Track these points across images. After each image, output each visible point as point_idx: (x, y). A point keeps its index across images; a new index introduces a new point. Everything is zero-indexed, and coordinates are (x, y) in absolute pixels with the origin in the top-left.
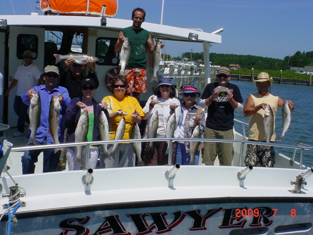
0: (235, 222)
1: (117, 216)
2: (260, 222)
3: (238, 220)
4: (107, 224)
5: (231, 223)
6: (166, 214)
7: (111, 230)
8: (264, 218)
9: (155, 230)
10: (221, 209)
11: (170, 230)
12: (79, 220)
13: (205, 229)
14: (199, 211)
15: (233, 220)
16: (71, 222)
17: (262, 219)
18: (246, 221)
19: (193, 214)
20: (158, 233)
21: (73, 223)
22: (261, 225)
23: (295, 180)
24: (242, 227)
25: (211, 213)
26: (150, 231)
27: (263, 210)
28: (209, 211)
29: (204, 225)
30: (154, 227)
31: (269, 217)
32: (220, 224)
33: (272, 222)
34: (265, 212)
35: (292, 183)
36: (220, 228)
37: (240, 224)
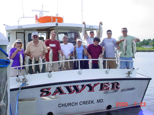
0: (105, 88)
1: (61, 87)
2: (115, 88)
3: (106, 87)
4: (57, 90)
5: (104, 89)
6: (78, 86)
7: (59, 92)
8: (116, 86)
9: (75, 92)
10: (99, 83)
11: (80, 92)
12: (47, 89)
13: (94, 91)
14: (91, 84)
15: (104, 87)
16: (44, 90)
17: (115, 87)
18: (109, 88)
19: (89, 85)
20: (76, 93)
21: (45, 90)
22: (115, 89)
23: (127, 72)
24: (108, 90)
25: (95, 85)
26: (73, 93)
27: (115, 83)
28: (95, 84)
29: (93, 90)
30: (74, 91)
31: (118, 86)
32: (99, 89)
33: (119, 88)
34: (116, 84)
35: (126, 74)
36: (100, 91)
37: (107, 89)
